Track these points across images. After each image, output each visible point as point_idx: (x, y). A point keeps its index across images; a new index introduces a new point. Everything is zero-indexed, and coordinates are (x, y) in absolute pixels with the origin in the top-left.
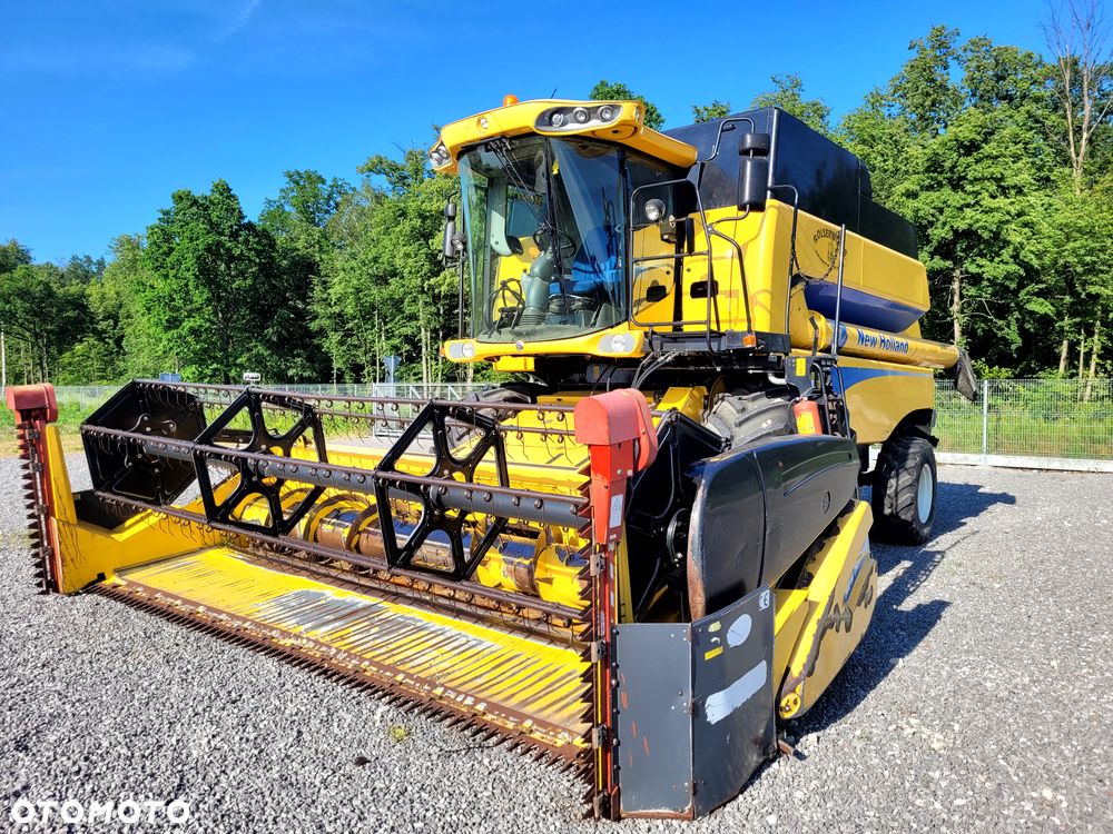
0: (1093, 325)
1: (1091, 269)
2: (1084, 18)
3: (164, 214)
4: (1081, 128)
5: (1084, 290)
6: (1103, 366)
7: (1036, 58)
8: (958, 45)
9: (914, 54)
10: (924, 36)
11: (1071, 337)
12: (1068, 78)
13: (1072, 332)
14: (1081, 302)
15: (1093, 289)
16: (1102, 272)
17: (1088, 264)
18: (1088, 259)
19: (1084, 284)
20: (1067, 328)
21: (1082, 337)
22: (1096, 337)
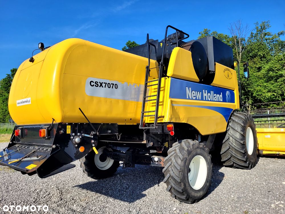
0: (249, 98)
1: (248, 85)
2: (238, 27)
3: (8, 75)
4: (239, 52)
5: (247, 89)
6: (252, 107)
7: (228, 36)
8: (210, 33)
9: (200, 35)
10: (202, 31)
11: (244, 100)
12: (235, 41)
13: (244, 99)
14: (246, 92)
15: (249, 89)
16: (250, 85)
17: (247, 83)
18: (247, 82)
19: (247, 88)
20: (243, 99)
21: (247, 101)
22: (250, 100)
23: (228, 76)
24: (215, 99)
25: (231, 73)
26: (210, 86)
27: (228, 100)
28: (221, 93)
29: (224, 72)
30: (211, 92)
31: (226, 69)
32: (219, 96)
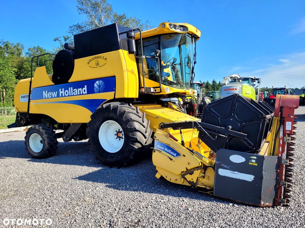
23: (98, 64)
24: (75, 93)
25: (104, 58)
26: (68, 84)
27: (98, 89)
28: (86, 86)
29: (88, 63)
30: (70, 88)
31: (93, 59)
32: (81, 89)
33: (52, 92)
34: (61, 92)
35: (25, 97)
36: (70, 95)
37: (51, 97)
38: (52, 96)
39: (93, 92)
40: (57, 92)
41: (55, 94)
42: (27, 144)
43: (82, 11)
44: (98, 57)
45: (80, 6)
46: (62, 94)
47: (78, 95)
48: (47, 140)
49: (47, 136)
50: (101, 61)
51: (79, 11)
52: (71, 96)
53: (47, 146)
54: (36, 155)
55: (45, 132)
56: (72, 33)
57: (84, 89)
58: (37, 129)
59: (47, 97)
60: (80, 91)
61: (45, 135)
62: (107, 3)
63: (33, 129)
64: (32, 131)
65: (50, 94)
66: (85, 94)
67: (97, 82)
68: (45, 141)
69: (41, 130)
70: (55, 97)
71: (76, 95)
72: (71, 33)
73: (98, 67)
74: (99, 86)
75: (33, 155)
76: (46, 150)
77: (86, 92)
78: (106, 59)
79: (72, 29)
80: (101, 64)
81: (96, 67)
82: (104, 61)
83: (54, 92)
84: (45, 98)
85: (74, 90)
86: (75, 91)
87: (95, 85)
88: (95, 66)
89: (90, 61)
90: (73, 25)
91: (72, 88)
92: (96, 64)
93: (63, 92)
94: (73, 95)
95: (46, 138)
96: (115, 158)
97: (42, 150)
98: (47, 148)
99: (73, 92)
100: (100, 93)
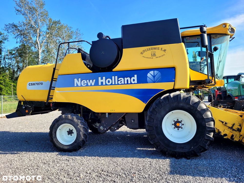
23: (154, 55)
24: (121, 82)
25: (163, 49)
26: (112, 72)
27: (153, 80)
28: (136, 76)
29: (142, 53)
30: (113, 77)
31: (148, 49)
32: (129, 78)
33: (88, 81)
34: (100, 81)
35: (35, 84)
36: (113, 83)
37: (85, 85)
38: (87, 84)
39: (146, 82)
40: (94, 80)
41: (92, 82)
42: (53, 136)
43: (19, 13)
44: (155, 49)
45: (18, 8)
46: (102, 83)
47: (124, 84)
48: (82, 131)
49: (83, 127)
50: (158, 53)
51: (17, 12)
52: (115, 84)
53: (82, 137)
54: (66, 148)
55: (80, 122)
56: (8, 30)
57: (133, 78)
58: (70, 119)
59: (79, 85)
60: (127, 80)
61: (80, 125)
62: (44, 9)
63: (64, 119)
64: (62, 122)
65: (84, 82)
66: (135, 83)
67: (152, 72)
68: (80, 133)
69: (75, 120)
70: (91, 85)
71: (122, 84)
72: (6, 31)
73: (154, 57)
74: (154, 77)
75: (61, 148)
76: (81, 141)
77: (136, 82)
78: (165, 50)
79: (8, 27)
80: (157, 55)
81: (152, 57)
82: (163, 53)
83: (91, 81)
84: (77, 86)
85: (119, 79)
86: (121, 80)
87: (149, 75)
88: (150, 56)
89: (144, 51)
90: (9, 24)
91: (116, 77)
92: (152, 54)
93: (104, 80)
94: (118, 84)
95: (82, 129)
96: (186, 148)
97: (75, 142)
98: (82, 139)
99: (118, 81)
100: (155, 83)
